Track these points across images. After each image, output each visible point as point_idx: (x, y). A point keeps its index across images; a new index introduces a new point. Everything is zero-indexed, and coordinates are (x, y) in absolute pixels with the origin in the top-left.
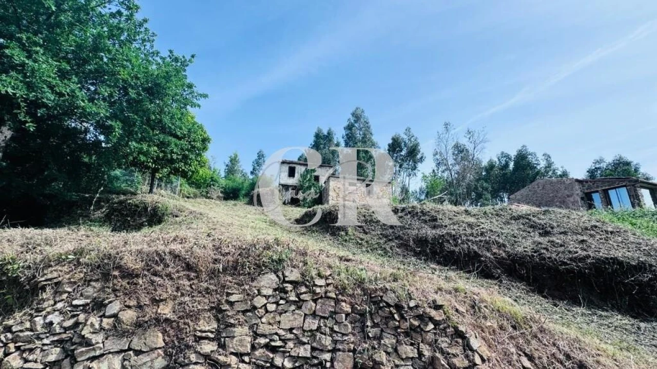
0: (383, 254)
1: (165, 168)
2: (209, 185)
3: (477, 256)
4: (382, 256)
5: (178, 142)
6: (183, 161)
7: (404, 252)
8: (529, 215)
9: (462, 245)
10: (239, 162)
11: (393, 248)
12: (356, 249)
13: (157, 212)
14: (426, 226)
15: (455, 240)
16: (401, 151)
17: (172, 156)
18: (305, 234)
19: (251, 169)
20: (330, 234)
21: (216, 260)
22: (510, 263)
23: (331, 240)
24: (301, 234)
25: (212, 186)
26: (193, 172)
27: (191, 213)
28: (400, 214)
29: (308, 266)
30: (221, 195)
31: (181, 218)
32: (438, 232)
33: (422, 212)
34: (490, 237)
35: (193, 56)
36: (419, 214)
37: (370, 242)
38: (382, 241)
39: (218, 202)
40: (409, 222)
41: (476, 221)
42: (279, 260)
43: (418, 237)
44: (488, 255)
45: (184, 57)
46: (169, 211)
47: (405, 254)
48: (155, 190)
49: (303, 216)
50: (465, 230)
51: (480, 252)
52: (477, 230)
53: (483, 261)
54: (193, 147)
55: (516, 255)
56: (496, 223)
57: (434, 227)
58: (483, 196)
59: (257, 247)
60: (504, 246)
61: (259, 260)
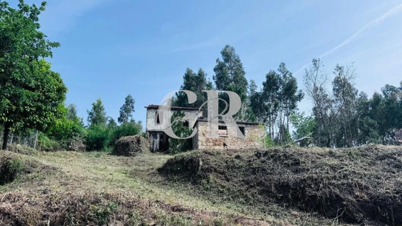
0: (245, 202)
1: (19, 121)
2: (70, 136)
3: (339, 200)
4: (243, 203)
5: (30, 93)
6: (38, 113)
7: (266, 198)
8: (394, 154)
9: (323, 190)
10: (104, 109)
11: (255, 195)
12: (217, 198)
13: (8, 168)
14: (289, 171)
15: (316, 184)
16: (277, 89)
17: (25, 109)
18: (166, 184)
19: (119, 116)
20: (192, 183)
21: (44, 216)
22: (372, 207)
23: (192, 189)
24: (162, 184)
25: (73, 137)
26: (49, 124)
27: (44, 168)
28: (262, 158)
29: (132, 218)
30: (83, 146)
31: (33, 174)
32: (300, 176)
33: (285, 155)
34: (352, 180)
35: (43, 4)
36: (282, 158)
37: (231, 190)
38: (243, 188)
39: (80, 154)
40: (272, 167)
41: (339, 162)
42: (104, 213)
43: (279, 183)
44: (350, 198)
45: (34, 5)
46: (21, 168)
47: (267, 201)
48: (9, 144)
49: (166, 164)
50: (328, 173)
51: (342, 196)
52: (340, 172)
53: (345, 205)
54: (48, 98)
55: (378, 197)
56: (361, 165)
57: (296, 172)
58: (370, 134)
59: (85, 202)
60: (367, 188)
61: (84, 215)
